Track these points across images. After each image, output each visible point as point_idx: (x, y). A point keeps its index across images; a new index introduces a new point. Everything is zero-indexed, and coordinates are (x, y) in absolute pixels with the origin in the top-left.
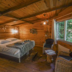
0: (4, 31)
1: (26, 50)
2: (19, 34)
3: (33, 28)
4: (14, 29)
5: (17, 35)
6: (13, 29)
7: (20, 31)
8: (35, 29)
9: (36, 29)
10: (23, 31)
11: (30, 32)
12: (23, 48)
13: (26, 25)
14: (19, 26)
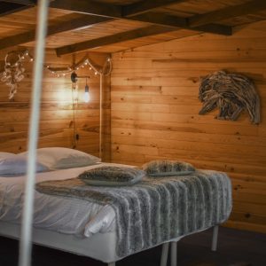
0: (11, 96)
1: (154, 223)
2: (108, 121)
3: (227, 72)
4: (74, 77)
5: (90, 128)
6: (62, 81)
7: (114, 94)
8: (242, 75)
9: (252, 80)
10: (139, 94)
11: (200, 106)
12: (139, 207)
13: (169, 46)
14: (110, 55)
